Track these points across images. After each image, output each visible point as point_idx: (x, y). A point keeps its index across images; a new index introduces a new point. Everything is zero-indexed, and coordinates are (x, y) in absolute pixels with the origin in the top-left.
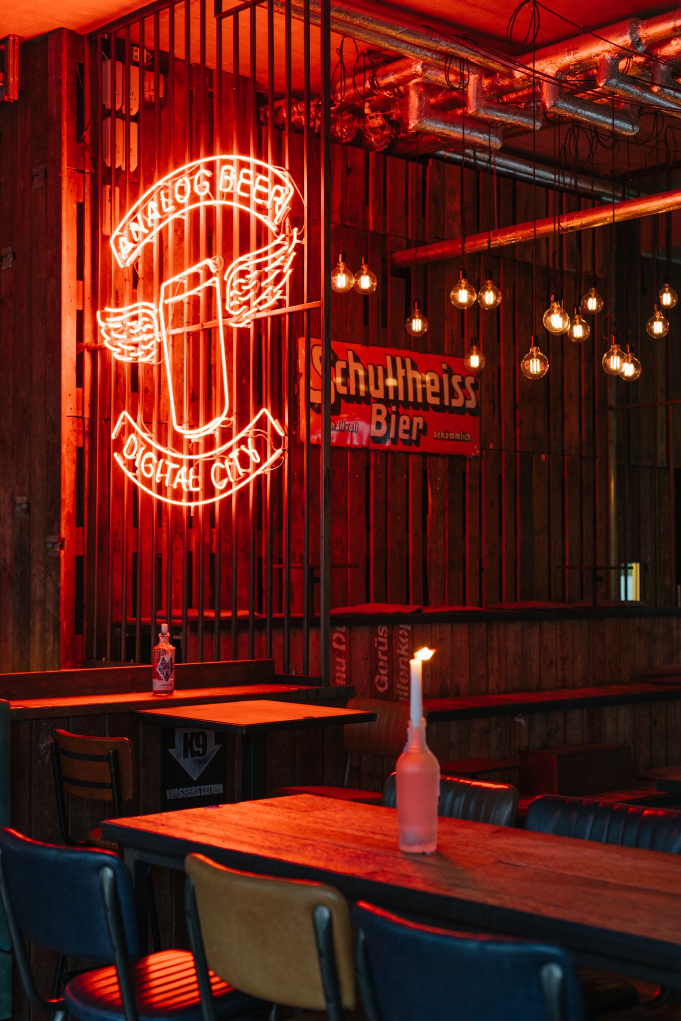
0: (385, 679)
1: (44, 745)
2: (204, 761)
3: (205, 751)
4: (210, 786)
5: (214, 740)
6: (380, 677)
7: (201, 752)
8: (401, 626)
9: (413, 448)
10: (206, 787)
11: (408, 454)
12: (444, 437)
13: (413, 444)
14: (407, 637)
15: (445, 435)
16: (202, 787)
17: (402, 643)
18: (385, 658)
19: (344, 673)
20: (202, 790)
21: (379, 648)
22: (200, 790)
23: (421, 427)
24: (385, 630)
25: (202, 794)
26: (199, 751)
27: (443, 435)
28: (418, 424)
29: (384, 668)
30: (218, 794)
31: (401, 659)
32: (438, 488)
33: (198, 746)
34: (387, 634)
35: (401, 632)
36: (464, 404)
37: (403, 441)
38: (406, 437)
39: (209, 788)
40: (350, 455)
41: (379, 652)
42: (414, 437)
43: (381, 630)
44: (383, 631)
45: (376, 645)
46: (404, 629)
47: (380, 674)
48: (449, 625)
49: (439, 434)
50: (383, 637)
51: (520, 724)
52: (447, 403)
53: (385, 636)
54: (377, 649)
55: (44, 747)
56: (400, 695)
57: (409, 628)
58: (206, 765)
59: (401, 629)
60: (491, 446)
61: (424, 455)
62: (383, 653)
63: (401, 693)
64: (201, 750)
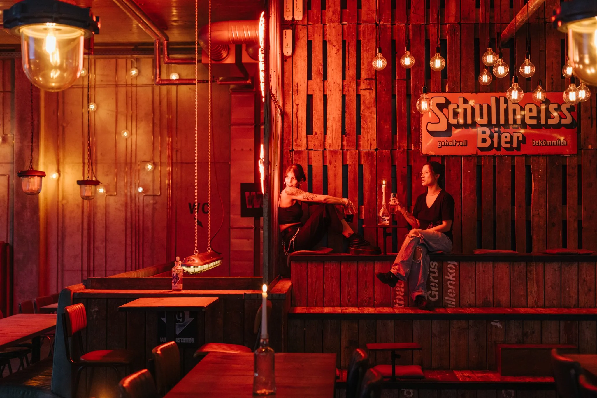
0: (436, 293)
1: (93, 310)
2: (183, 326)
3: (183, 321)
4: (187, 338)
5: (189, 316)
6: (432, 292)
7: (181, 321)
8: (449, 262)
9: (515, 152)
10: (184, 338)
11: (513, 157)
12: (542, 144)
13: (515, 150)
14: (454, 269)
15: (542, 142)
16: (181, 338)
17: (450, 273)
18: (436, 281)
19: (403, 288)
20: (182, 340)
21: (431, 275)
22: (180, 340)
23: (520, 139)
24: (436, 264)
25: (181, 342)
26: (180, 320)
27: (540, 142)
28: (518, 138)
29: (435, 287)
30: (191, 343)
31: (449, 282)
32: (540, 176)
33: (179, 317)
34: (438, 267)
35: (449, 266)
36: (560, 121)
37: (506, 149)
38: (508, 146)
39: (186, 339)
40: (463, 160)
41: (431, 277)
42: (515, 145)
43: (432, 264)
44: (434, 265)
45: (428, 273)
46: (451, 264)
47: (432, 290)
48: (491, 263)
49: (537, 142)
50: (434, 268)
51: (496, 327)
52: (543, 122)
53: (436, 268)
54: (429, 276)
55: (93, 311)
56: (448, 304)
57: (456, 264)
58: (184, 328)
59: (449, 264)
60: (590, 147)
61: (526, 156)
62: (434, 278)
63: (449, 302)
64: (181, 320)
